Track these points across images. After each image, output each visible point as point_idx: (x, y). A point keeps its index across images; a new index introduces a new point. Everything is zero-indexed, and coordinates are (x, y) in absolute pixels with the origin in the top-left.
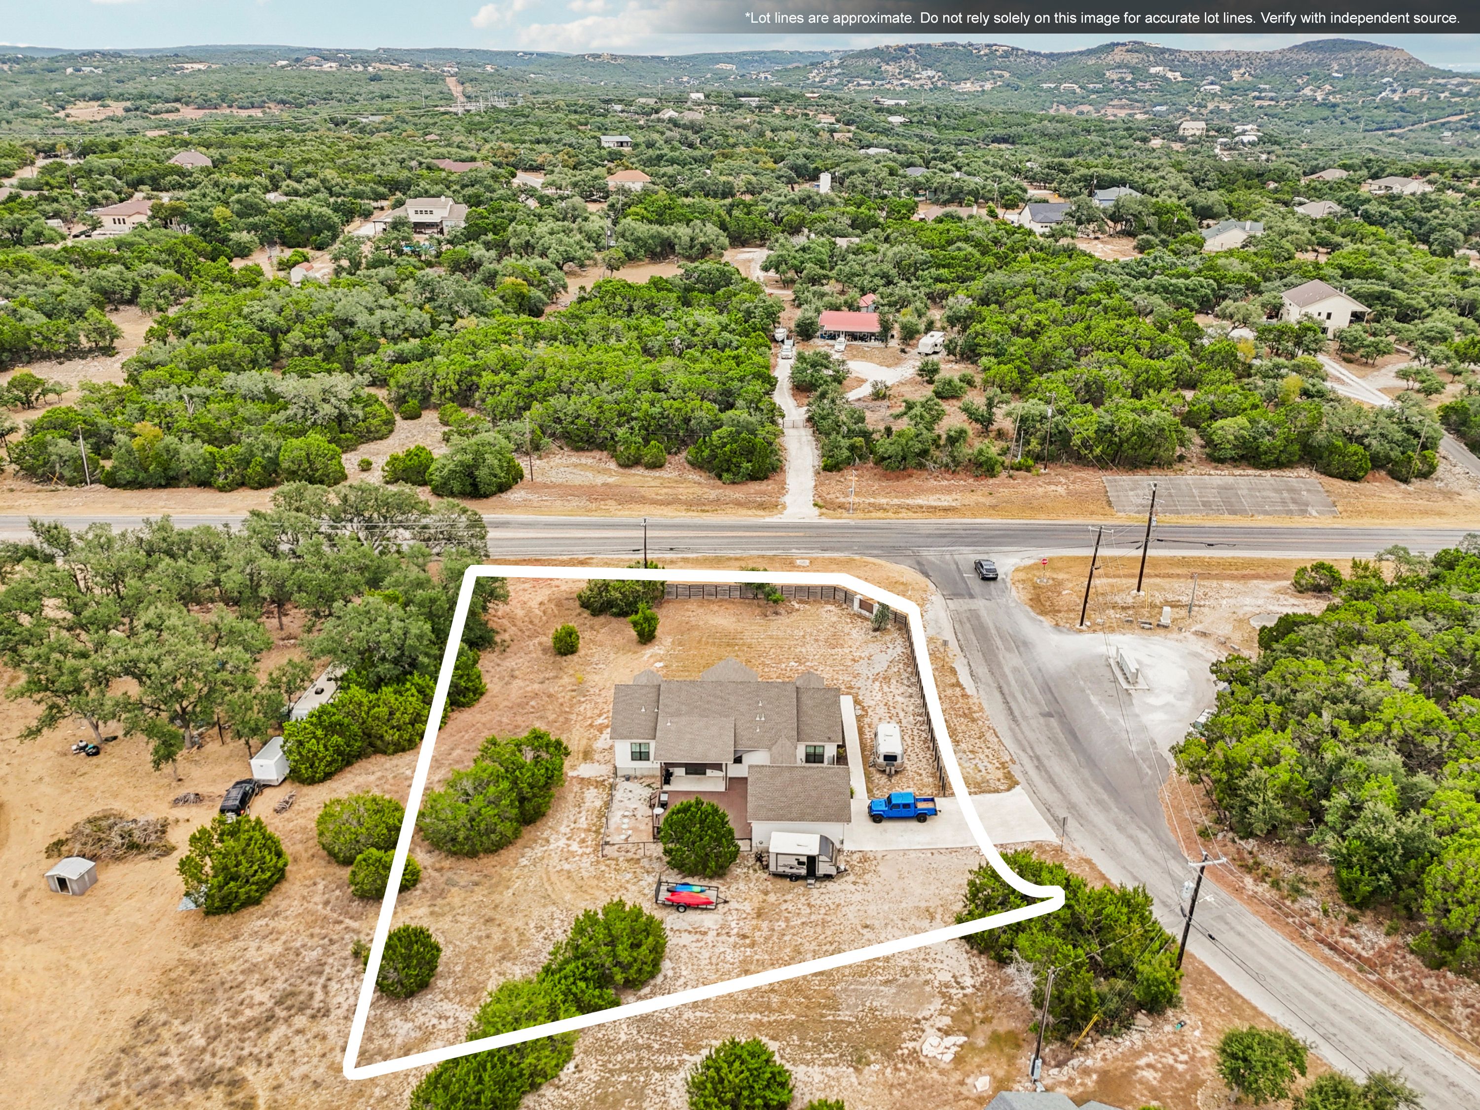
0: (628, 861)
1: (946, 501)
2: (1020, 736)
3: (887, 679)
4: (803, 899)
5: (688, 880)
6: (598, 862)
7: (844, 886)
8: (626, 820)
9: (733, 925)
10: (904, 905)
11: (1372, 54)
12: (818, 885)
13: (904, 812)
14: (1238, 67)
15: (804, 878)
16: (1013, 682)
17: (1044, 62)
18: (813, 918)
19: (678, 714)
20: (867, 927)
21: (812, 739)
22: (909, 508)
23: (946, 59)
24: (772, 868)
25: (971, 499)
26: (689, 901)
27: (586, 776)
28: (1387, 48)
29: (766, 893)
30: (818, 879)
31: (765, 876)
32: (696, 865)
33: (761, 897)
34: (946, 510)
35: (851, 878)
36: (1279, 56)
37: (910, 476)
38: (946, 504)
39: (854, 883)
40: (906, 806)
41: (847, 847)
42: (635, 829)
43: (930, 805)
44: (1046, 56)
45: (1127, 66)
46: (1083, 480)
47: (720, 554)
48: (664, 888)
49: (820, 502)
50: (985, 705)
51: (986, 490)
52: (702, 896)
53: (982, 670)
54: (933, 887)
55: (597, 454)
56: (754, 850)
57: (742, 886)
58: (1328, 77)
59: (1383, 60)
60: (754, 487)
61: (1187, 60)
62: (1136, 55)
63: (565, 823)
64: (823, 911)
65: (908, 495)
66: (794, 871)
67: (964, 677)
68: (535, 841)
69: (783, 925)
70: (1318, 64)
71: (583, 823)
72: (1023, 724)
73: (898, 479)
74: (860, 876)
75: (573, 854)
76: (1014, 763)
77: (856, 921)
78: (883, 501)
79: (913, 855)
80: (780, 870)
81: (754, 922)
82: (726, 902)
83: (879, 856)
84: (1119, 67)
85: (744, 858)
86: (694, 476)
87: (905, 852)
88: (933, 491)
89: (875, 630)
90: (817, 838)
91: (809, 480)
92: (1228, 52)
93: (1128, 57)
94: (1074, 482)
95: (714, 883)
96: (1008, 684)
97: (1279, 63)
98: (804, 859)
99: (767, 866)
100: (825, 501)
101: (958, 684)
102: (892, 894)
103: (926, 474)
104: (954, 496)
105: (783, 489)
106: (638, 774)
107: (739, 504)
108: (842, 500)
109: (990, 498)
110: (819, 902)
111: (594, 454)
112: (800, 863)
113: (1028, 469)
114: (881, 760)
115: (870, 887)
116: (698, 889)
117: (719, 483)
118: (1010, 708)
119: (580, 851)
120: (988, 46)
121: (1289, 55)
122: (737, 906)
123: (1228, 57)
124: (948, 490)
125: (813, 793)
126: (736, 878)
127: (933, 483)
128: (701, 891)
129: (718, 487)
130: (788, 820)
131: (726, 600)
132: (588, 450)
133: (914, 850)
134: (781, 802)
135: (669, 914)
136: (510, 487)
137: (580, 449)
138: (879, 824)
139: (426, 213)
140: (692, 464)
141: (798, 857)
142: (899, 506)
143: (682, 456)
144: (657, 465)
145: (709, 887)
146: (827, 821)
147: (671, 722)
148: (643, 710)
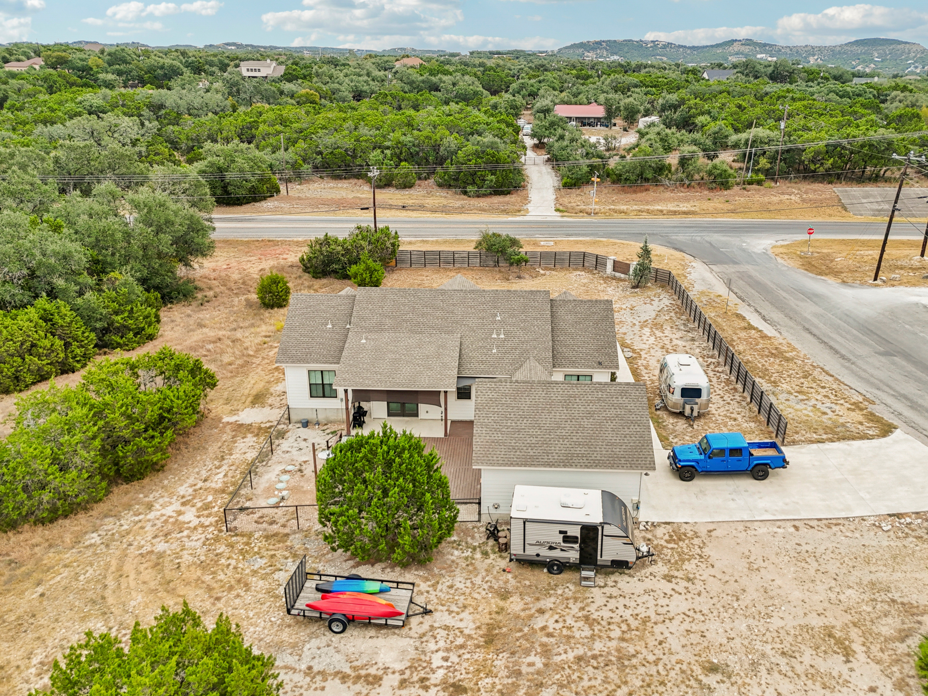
0: (267, 537)
1: (684, 207)
2: (863, 374)
3: (659, 326)
4: (575, 608)
5: (363, 571)
6: (217, 539)
7: (649, 584)
8: (286, 477)
9: (437, 661)
10: (776, 623)
11: (899, 47)
12: (600, 580)
13: (733, 462)
14: (814, 55)
15: (575, 568)
16: (821, 325)
17: (689, 52)
18: (598, 646)
19: (379, 328)
20: (713, 669)
21: (573, 364)
22: (648, 212)
23: (626, 49)
24: (516, 548)
25: (706, 205)
26: (351, 609)
27: (248, 421)
28: (909, 43)
29: (505, 595)
30: (601, 569)
31: (503, 563)
32: (375, 542)
33: (495, 602)
34: (685, 213)
35: (660, 568)
36: (838, 49)
37: (647, 190)
38: (685, 209)
39: (668, 578)
40: (736, 451)
41: (644, 515)
42: (294, 490)
43: (771, 452)
44: (690, 48)
45: (742, 53)
46: (815, 191)
47: (460, 238)
48: (310, 584)
49: (561, 208)
50: (794, 343)
51: (722, 199)
52: (381, 600)
53: (776, 315)
54: (821, 588)
55: (354, 181)
56: (485, 519)
57: (460, 582)
58: (872, 61)
59: (907, 51)
60: (496, 200)
61: (780, 50)
62: (747, 47)
63: (191, 481)
64: (616, 633)
65: (648, 203)
66: (556, 554)
67: (755, 321)
68: (128, 507)
69: (539, 662)
70: (864, 53)
71: (217, 481)
72: (860, 362)
73: (635, 192)
74: (678, 565)
75: (180, 527)
76: (873, 403)
77: (686, 656)
78: (624, 208)
79: (762, 530)
80: (531, 551)
81: (479, 655)
82: (427, 612)
83: (703, 532)
84: (737, 54)
85: (466, 532)
86: (443, 193)
87: (747, 525)
88: (669, 200)
89: (633, 287)
90: (597, 494)
91: (551, 196)
92: (806, 46)
93: (743, 48)
94: (806, 193)
95: (409, 577)
96: (817, 327)
97: (840, 53)
98: (575, 532)
99: (506, 547)
100: (566, 208)
101: (750, 327)
102: (746, 600)
103: (662, 188)
104: (692, 203)
105: (526, 199)
106: (321, 417)
107: (483, 210)
108: (582, 207)
109: (727, 204)
110: (606, 614)
111: (351, 181)
112: (567, 539)
113: (759, 183)
114: (677, 397)
115: (699, 586)
116: (375, 587)
117: (465, 197)
118: (831, 348)
119: (195, 522)
120: (652, 42)
121: (846, 48)
122: (448, 620)
123: (806, 49)
124: (687, 200)
125: (585, 423)
126: (451, 568)
127: (668, 194)
128: (382, 591)
129: (463, 200)
130: (544, 465)
131: (465, 268)
132: (345, 178)
133: (761, 521)
134: (532, 436)
135: (311, 636)
136: (265, 198)
137: (338, 177)
138: (690, 483)
139: (255, 70)
140: (440, 186)
141: (563, 528)
142: (639, 211)
143: (431, 181)
144: (407, 185)
145: (398, 583)
146: (612, 467)
147: (366, 339)
148: (330, 326)
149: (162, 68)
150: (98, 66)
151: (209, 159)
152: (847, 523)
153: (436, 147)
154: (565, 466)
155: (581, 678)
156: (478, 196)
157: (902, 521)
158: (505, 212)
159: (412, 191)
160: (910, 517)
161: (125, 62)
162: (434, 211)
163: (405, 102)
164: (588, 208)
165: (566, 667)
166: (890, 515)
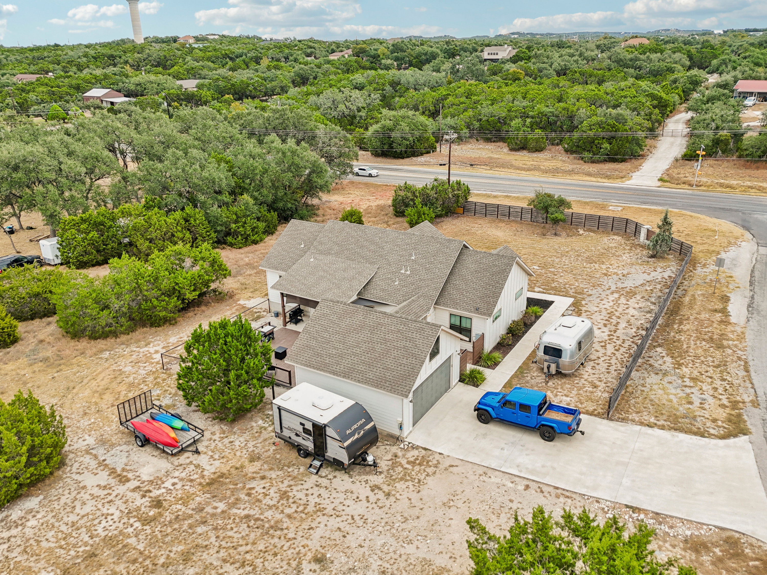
4: (286, 484)
7: (356, 487)
9: (168, 483)
10: (408, 549)
12: (326, 472)
13: (521, 416)
15: (307, 454)
18: (268, 514)
19: (328, 253)
20: (320, 560)
21: (455, 305)
24: (277, 428)
30: (319, 461)
39: (375, 488)
43: (568, 419)
49: (666, 178)
50: (749, 334)
52: (174, 434)
64: (291, 510)
66: (300, 440)
69: (221, 509)
74: (394, 481)
77: (315, 544)
78: (734, 182)
79: (496, 480)
80: (286, 433)
81: (194, 490)
82: (196, 452)
83: (445, 464)
87: (487, 471)
89: (651, 257)
91: (665, 166)
98: (309, 426)
100: (672, 178)
102: (409, 525)
105: (636, 168)
107: (589, 174)
110: (300, 495)
111: (498, 144)
112: (306, 431)
114: (541, 353)
115: (389, 502)
116: (180, 425)
122: (204, 462)
128: (182, 429)
129: (578, 164)
130: (330, 373)
131: (516, 222)
132: (494, 142)
133: (503, 472)
134: (335, 348)
135: (126, 443)
136: (422, 154)
137: (488, 140)
138: (485, 425)
139: (494, 54)
140: (566, 151)
141: (304, 421)
142: (749, 187)
143: (560, 147)
144: (539, 149)
145: (196, 427)
146: (377, 387)
147: (315, 258)
148: (302, 246)
149: (426, 54)
150: (384, 54)
151: (383, 122)
152: (578, 498)
153: (571, 118)
154: (344, 377)
155: (232, 529)
156: (593, 162)
157: (635, 515)
158: (608, 177)
159: (541, 155)
160: (646, 515)
161: (403, 51)
162: (546, 172)
163: (593, 79)
164: (695, 180)
165: (232, 518)
166: (627, 506)
